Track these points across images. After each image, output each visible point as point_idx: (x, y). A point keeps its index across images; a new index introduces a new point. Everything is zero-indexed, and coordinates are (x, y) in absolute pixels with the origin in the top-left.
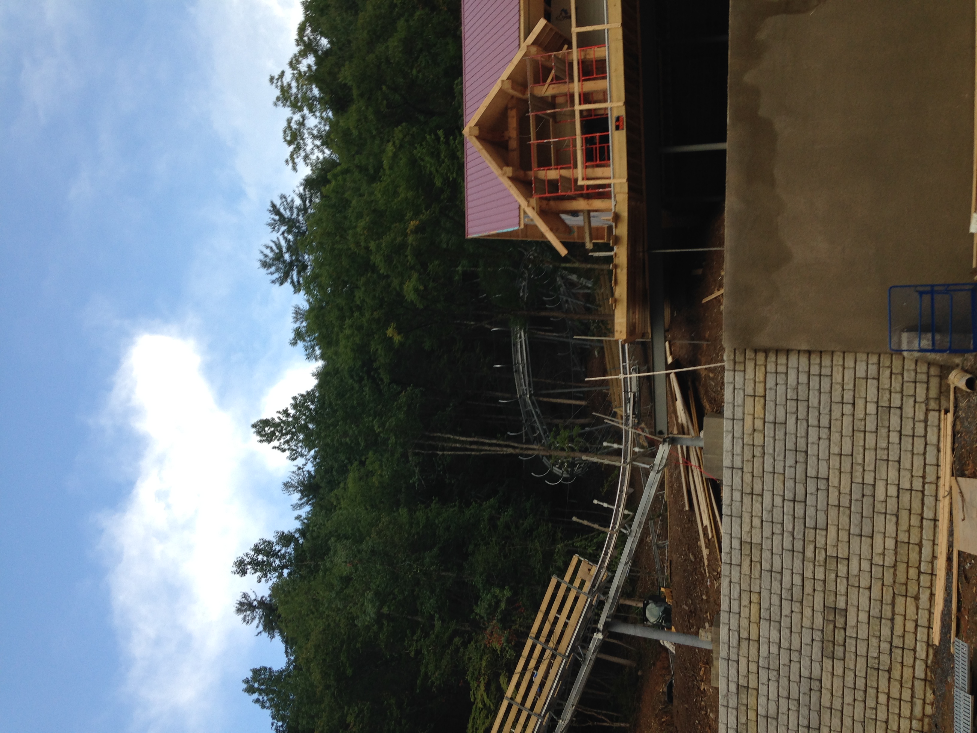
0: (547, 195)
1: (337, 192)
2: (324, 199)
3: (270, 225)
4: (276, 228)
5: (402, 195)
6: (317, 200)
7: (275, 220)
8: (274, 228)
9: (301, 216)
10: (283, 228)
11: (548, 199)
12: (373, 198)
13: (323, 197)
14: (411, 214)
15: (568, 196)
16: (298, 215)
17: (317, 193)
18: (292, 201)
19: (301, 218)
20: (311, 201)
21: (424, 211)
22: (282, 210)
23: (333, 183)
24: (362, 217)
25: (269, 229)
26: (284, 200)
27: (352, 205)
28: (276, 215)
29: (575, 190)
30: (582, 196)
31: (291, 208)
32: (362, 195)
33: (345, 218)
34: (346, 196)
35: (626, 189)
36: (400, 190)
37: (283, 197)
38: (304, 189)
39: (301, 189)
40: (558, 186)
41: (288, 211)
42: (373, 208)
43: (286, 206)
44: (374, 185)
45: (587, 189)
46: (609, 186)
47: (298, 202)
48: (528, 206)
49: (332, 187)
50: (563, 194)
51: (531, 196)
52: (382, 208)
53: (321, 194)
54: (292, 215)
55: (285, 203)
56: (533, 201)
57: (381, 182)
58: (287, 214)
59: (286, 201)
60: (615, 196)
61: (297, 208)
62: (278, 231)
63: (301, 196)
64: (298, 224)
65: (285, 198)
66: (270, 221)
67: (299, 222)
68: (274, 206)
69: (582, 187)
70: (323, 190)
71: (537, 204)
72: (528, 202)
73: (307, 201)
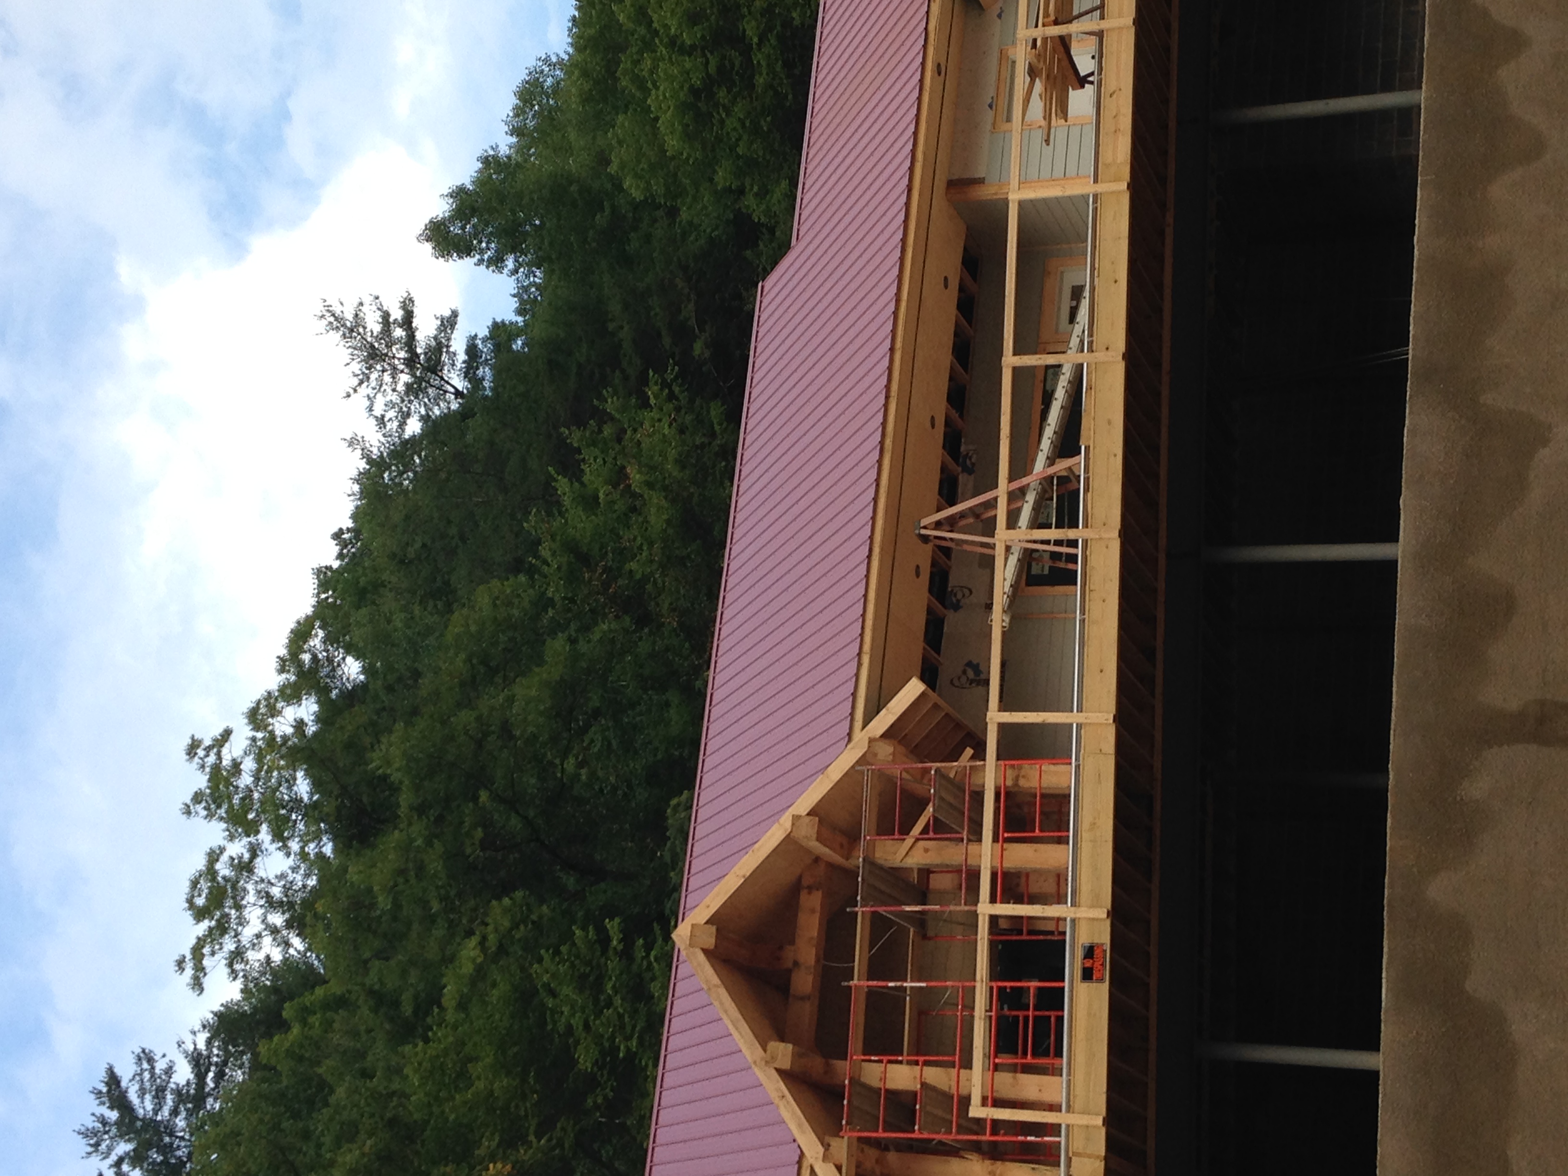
0: (881, 1134)
1: (301, 1059)
2: (259, 1074)
3: (86, 1134)
4: (103, 1147)
5: (480, 1085)
6: (239, 1076)
7: (104, 1121)
8: (97, 1145)
9: (183, 1114)
10: (124, 1147)
11: (882, 1146)
12: (395, 1086)
13: (256, 1066)
14: (494, 1144)
15: (940, 1142)
16: (175, 1112)
17: (243, 1053)
18: (169, 1071)
19: (180, 1122)
20: (220, 1076)
21: (532, 1138)
22: (133, 1096)
23: (296, 1030)
24: (352, 1139)
25: (82, 1145)
26: (145, 1066)
27: (332, 1100)
28: (111, 1108)
29: (961, 1129)
30: (977, 1148)
31: (159, 1094)
32: (366, 1074)
33: (306, 1135)
34: (320, 1071)
35: (1100, 1147)
36: (476, 1069)
37: (146, 1057)
38: (209, 1042)
39: (201, 1040)
40: (916, 1110)
41: (148, 1097)
42: (389, 1115)
43: (147, 1085)
44: (407, 1049)
45: (994, 1132)
46: (1054, 1129)
47: (184, 1074)
48: (825, 1158)
49: (287, 1045)
50: (925, 1135)
51: (837, 1131)
52: (417, 1116)
53: (255, 1056)
54: (156, 1112)
55: (147, 1076)
56: (841, 1147)
57: (427, 1040)
58: (144, 1106)
59: (153, 1068)
60: (1069, 1161)
61: (178, 1092)
62: (107, 1155)
63: (198, 1062)
64: (167, 1139)
65: (151, 1060)
66: (91, 1123)
67: (171, 1134)
68: (113, 1080)
69: (979, 1121)
70: (263, 1048)
71: (850, 1155)
72: (827, 1147)
73: (211, 1075)
